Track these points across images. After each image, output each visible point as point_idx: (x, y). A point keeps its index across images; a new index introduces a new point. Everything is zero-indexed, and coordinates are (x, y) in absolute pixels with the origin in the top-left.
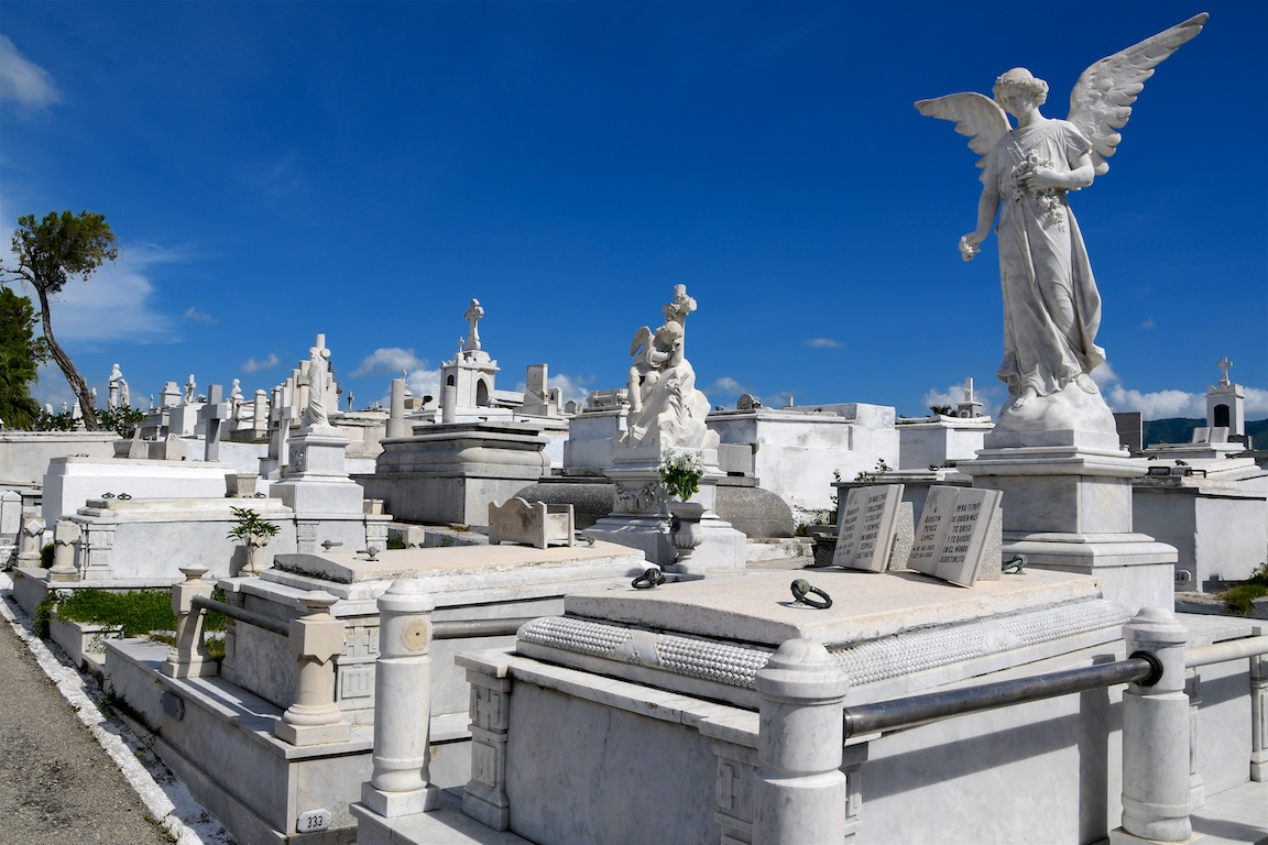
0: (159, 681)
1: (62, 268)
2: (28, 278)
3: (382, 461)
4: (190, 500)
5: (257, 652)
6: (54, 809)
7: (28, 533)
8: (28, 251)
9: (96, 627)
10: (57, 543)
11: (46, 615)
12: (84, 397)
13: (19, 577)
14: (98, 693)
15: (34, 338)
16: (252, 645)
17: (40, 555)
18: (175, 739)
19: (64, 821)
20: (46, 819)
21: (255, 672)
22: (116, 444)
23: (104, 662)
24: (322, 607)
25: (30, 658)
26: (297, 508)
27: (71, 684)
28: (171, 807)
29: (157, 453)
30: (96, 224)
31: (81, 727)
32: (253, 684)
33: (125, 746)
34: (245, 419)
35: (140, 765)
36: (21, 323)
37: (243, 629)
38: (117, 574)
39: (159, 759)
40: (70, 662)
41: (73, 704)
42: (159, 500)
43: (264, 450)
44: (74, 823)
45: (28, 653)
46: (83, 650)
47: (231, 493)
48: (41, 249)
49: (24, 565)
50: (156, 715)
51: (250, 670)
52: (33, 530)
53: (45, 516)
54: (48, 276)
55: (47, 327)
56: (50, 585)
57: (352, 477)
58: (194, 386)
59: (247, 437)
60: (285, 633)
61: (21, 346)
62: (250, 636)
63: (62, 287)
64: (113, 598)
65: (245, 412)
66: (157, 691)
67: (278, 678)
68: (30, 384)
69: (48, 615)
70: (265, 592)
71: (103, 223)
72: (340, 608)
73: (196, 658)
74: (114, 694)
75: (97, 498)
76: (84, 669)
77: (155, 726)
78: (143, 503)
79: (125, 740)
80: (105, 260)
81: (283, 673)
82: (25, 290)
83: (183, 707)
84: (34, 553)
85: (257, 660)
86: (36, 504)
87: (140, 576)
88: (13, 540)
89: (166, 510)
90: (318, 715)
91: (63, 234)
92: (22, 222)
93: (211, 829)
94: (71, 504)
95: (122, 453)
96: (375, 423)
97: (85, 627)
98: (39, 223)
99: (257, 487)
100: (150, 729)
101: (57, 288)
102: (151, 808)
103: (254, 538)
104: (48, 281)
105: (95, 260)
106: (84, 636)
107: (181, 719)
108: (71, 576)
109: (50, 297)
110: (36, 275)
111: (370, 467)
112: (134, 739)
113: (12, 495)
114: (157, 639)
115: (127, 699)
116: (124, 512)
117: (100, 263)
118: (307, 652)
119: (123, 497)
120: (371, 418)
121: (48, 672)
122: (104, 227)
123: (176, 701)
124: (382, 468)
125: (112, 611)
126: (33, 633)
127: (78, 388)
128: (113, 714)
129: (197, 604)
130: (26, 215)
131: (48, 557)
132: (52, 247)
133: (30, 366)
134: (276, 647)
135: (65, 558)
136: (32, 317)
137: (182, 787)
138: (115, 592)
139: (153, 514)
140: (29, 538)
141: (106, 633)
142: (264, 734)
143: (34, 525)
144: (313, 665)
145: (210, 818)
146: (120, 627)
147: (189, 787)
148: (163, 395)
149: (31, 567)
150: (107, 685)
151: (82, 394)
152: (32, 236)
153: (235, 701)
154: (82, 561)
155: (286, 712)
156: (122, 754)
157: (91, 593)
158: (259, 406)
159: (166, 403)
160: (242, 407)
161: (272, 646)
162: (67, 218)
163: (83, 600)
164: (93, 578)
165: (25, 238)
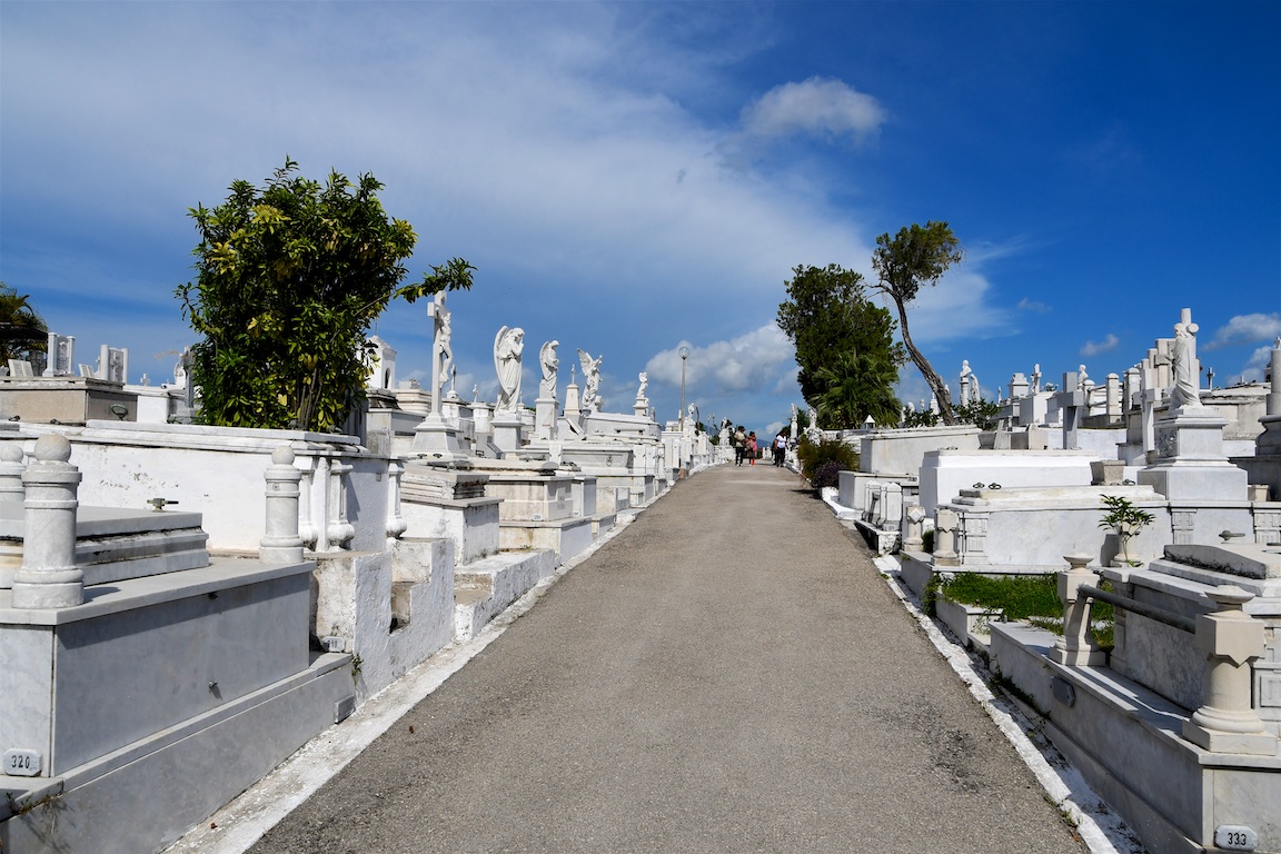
0: (1047, 666)
1: (914, 277)
2: (888, 290)
3: (1264, 441)
4: (1057, 489)
5: (1152, 645)
6: (963, 774)
7: (911, 521)
8: (886, 267)
9: (979, 610)
10: (939, 530)
11: (932, 596)
12: (941, 395)
13: (906, 560)
14: (985, 672)
15: (893, 344)
16: (1145, 639)
17: (922, 541)
18: (1066, 724)
19: (973, 787)
20: (957, 782)
21: (1150, 666)
22: (981, 437)
23: (989, 643)
24: (1235, 604)
25: (923, 633)
26: (1170, 495)
27: (960, 662)
28: (1068, 792)
29: (1020, 443)
30: (940, 232)
31: (974, 702)
32: (1148, 679)
33: (1015, 725)
34: (1097, 405)
35: (1032, 745)
36: (882, 332)
37: (1134, 620)
38: (992, 559)
39: (1050, 742)
40: (957, 641)
41: (965, 679)
42: (1027, 489)
43: (1122, 435)
44: (982, 791)
45: (920, 629)
46: (969, 630)
47: (1097, 480)
48: (896, 263)
49: (909, 550)
50: (1045, 699)
51: (1143, 663)
52: (916, 518)
53: (923, 504)
54: (903, 287)
55: (906, 334)
56: (934, 569)
57: (1232, 460)
58: (1039, 375)
59: (1100, 423)
60: (1189, 629)
61: (884, 352)
62: (1142, 628)
63: (916, 294)
64: (991, 584)
65: (1096, 398)
66: (1045, 677)
67: (1178, 676)
68: (892, 385)
69: (934, 596)
70: (1159, 584)
71: (946, 229)
72: (1255, 606)
73: (1084, 646)
74: (1001, 674)
75: (969, 487)
76: (970, 647)
77: (1044, 710)
78: (1013, 491)
79: (1015, 720)
80: (952, 265)
81: (1184, 671)
82: (883, 301)
83: (1074, 695)
84: (915, 539)
85: (1152, 655)
86: (913, 494)
87: (1013, 561)
88: (897, 527)
89: (1034, 499)
90: (1235, 721)
91: (913, 245)
92: (879, 241)
93: (1111, 821)
94: (946, 495)
95: (987, 445)
96: (1249, 400)
97: (969, 609)
98: (893, 239)
99: (1124, 474)
100: (1038, 712)
101: (911, 296)
102: (1047, 788)
103: (1126, 527)
104: (903, 289)
105: (941, 265)
106: (969, 617)
107: (1073, 705)
108: (952, 561)
109: (906, 305)
110: (894, 287)
111: (1249, 449)
112: (1024, 719)
113: (894, 486)
114: (1038, 624)
115: (1014, 681)
116: (995, 501)
117: (946, 268)
118: (1220, 651)
119: (994, 486)
120: (1245, 394)
121: (939, 647)
122: (947, 234)
123: (1066, 687)
124: (1263, 450)
125: (992, 595)
126: (922, 611)
127: (935, 386)
128: (1002, 693)
129: (1084, 593)
130: (882, 234)
131: (929, 542)
132: (905, 260)
133: (893, 370)
134: (1175, 642)
135: (945, 544)
136: (891, 325)
137: (1076, 774)
138: (992, 577)
139: (1023, 503)
140: (912, 525)
141: (988, 615)
142: (1170, 733)
143: (916, 513)
144: (1225, 666)
145: (1109, 811)
146: (1000, 611)
147: (1083, 774)
148: (1011, 386)
149: (914, 550)
150: (993, 665)
151: (939, 391)
152: (888, 252)
153: (1131, 695)
154: (960, 547)
155: (1195, 714)
156: (1014, 732)
157: (970, 577)
158: (1111, 391)
159: (1015, 394)
160: (1093, 393)
161: (1170, 641)
162: (915, 231)
163: (964, 583)
164: (972, 564)
165: (882, 255)
